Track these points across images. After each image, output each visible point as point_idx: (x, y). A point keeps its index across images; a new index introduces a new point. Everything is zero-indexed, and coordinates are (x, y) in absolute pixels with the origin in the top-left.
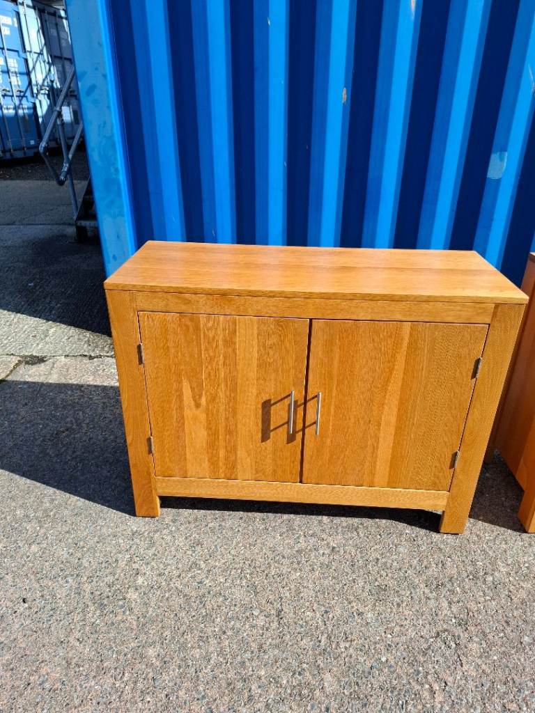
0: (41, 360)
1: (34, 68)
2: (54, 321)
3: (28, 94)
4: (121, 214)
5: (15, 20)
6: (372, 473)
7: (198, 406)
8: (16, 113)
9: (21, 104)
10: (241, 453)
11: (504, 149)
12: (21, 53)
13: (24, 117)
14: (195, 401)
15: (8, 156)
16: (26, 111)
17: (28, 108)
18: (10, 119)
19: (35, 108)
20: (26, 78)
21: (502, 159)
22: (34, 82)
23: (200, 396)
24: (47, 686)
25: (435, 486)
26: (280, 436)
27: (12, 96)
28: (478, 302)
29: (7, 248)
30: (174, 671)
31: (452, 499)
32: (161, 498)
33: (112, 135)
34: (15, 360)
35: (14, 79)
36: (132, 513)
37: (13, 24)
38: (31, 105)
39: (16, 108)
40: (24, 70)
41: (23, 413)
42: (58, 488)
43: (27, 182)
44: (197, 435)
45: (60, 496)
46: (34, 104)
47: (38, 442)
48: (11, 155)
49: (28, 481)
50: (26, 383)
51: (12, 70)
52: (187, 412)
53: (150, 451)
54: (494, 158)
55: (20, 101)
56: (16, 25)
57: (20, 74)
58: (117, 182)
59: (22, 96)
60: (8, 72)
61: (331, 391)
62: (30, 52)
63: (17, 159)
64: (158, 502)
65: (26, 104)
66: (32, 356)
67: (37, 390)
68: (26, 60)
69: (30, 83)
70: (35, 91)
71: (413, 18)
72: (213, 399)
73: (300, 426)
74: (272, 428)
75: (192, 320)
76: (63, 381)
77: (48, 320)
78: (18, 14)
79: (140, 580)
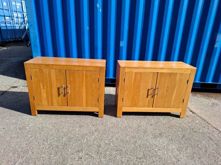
0: (16, 87)
1: (26, 16)
2: (21, 79)
3: (23, 23)
4: (38, 53)
5: (21, 4)
6: (82, 104)
7: (44, 89)
8: (20, 28)
9: (21, 26)
10: (54, 99)
11: (123, 40)
12: (22, 13)
13: (22, 29)
14: (43, 87)
15: (16, 39)
16: (23, 28)
17: (23, 27)
18: (18, 30)
19: (25, 27)
20: (23, 19)
21: (122, 42)
22: (25, 20)
23: (44, 86)
24: (6, 140)
25: (96, 106)
26: (62, 95)
27: (19, 24)
28: (97, 67)
29: (13, 63)
30: (33, 138)
31: (99, 109)
32: (37, 111)
33: (36, 35)
34: (10, 87)
35: (19, 19)
36: (31, 115)
37: (20, 5)
38: (24, 26)
39: (20, 27)
40: (23, 17)
41: (10, 97)
42: (15, 111)
43: (21, 46)
44: (44, 95)
45: (15, 112)
46: (25, 26)
47: (12, 103)
48: (18, 39)
49: (9, 110)
50: (11, 92)
51: (19, 17)
52: (42, 90)
53: (34, 99)
54: (121, 42)
55: (21, 25)
56: (21, 6)
57: (21, 18)
58: (37, 45)
59: (22, 24)
60: (18, 17)
61: (71, 85)
62: (25, 12)
63: (19, 40)
64: (37, 112)
65: (22, 26)
66: (14, 86)
67: (14, 93)
68: (23, 15)
69: (24, 20)
70: (26, 22)
71: (101, 13)
72: (47, 87)
73: (66, 93)
74: (60, 93)
75: (42, 70)
76: (21, 91)
77: (20, 79)
78: (22, 3)
79: (30, 125)
